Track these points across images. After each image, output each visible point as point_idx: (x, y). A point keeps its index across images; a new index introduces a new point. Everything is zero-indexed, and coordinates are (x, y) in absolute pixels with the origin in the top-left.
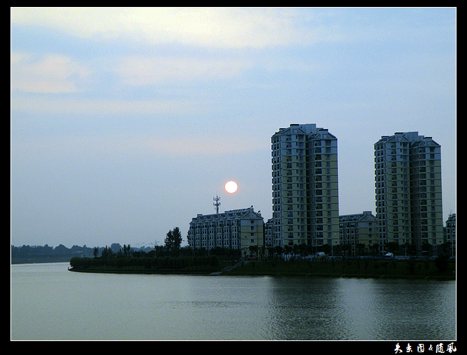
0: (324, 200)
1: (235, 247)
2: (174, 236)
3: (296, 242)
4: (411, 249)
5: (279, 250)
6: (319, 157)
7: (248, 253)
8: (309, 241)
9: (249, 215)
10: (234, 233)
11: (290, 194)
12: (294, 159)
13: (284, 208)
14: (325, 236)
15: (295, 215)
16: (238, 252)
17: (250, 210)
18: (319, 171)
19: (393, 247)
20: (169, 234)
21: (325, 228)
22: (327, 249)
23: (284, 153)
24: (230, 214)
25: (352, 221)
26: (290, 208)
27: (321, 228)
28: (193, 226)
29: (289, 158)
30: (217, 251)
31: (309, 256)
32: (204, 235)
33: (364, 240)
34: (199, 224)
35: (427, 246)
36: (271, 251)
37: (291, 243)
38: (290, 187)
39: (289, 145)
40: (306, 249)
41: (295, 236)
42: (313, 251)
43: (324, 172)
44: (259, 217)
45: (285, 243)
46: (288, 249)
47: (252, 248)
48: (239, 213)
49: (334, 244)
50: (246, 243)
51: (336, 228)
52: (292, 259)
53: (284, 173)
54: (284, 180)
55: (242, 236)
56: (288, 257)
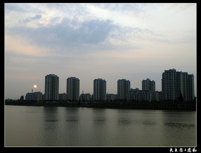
0: (56, 90)
1: (36, 100)
2: (22, 97)
3: (49, 99)
4: (73, 101)
5: (46, 101)
6: (55, 81)
7: (39, 101)
8: (52, 99)
9: (39, 93)
10: (36, 97)
11: (49, 89)
12: (50, 81)
13: (47, 92)
14: (56, 98)
15: (49, 93)
16: (37, 101)
17: (40, 92)
18: (55, 84)
19: (69, 100)
20: (21, 97)
21: (56, 96)
22: (56, 101)
23: (48, 80)
24: (35, 93)
25: (61, 95)
26: (48, 92)
27: (55, 96)
28: (27, 95)
29: (49, 81)
30: (32, 101)
31: (52, 102)
32: (29, 97)
33: (64, 99)
34: (28, 95)
35: (76, 100)
36: (44, 101)
37: (48, 99)
38: (49, 87)
39: (49, 79)
40: (51, 100)
41: (49, 98)
42: (53, 101)
43: (56, 84)
44: (41, 93)
45: (47, 99)
46: (48, 101)
47: (40, 100)
48: (37, 93)
49: (57, 99)
50: (38, 99)
51: (58, 96)
52: (48, 103)
53: (47, 84)
54: (47, 86)
55: (38, 98)
56: (47, 102)
